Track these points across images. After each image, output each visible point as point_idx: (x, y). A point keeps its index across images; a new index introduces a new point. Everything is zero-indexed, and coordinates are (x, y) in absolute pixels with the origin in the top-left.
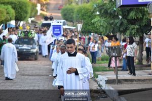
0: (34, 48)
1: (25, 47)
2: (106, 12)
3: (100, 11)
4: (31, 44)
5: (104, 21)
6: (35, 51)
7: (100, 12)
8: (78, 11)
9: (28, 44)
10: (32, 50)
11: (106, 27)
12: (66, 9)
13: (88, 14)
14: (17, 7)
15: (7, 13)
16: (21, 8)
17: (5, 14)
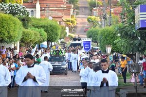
0: (64, 65)
1: (57, 64)
2: (126, 34)
3: (121, 33)
4: (61, 61)
6: (65, 67)
8: (101, 33)
9: (59, 61)
10: (62, 67)
11: (127, 47)
12: (91, 32)
13: (111, 36)
14: (49, 30)
15: (41, 35)
16: (52, 31)
17: (39, 36)
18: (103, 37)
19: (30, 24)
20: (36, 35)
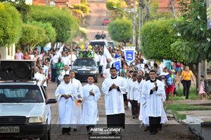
0: (94, 70)
1: (84, 68)
3: (182, 32)
5: (187, 44)
6: (95, 72)
7: (182, 34)
8: (145, 31)
9: (87, 66)
11: (190, 52)
14: (58, 24)
15: (47, 33)
16: (62, 25)
17: (44, 34)
18: (148, 36)
19: (28, 16)
20: (40, 32)
